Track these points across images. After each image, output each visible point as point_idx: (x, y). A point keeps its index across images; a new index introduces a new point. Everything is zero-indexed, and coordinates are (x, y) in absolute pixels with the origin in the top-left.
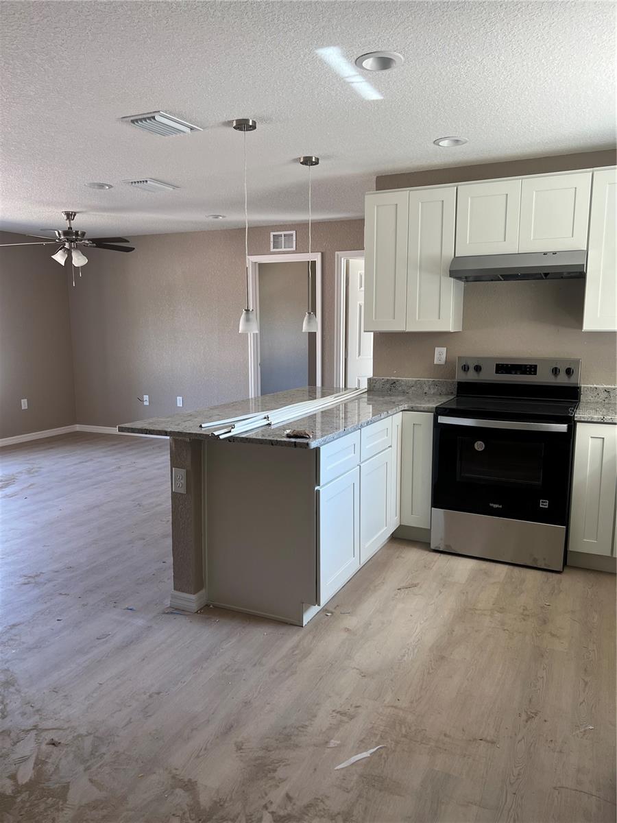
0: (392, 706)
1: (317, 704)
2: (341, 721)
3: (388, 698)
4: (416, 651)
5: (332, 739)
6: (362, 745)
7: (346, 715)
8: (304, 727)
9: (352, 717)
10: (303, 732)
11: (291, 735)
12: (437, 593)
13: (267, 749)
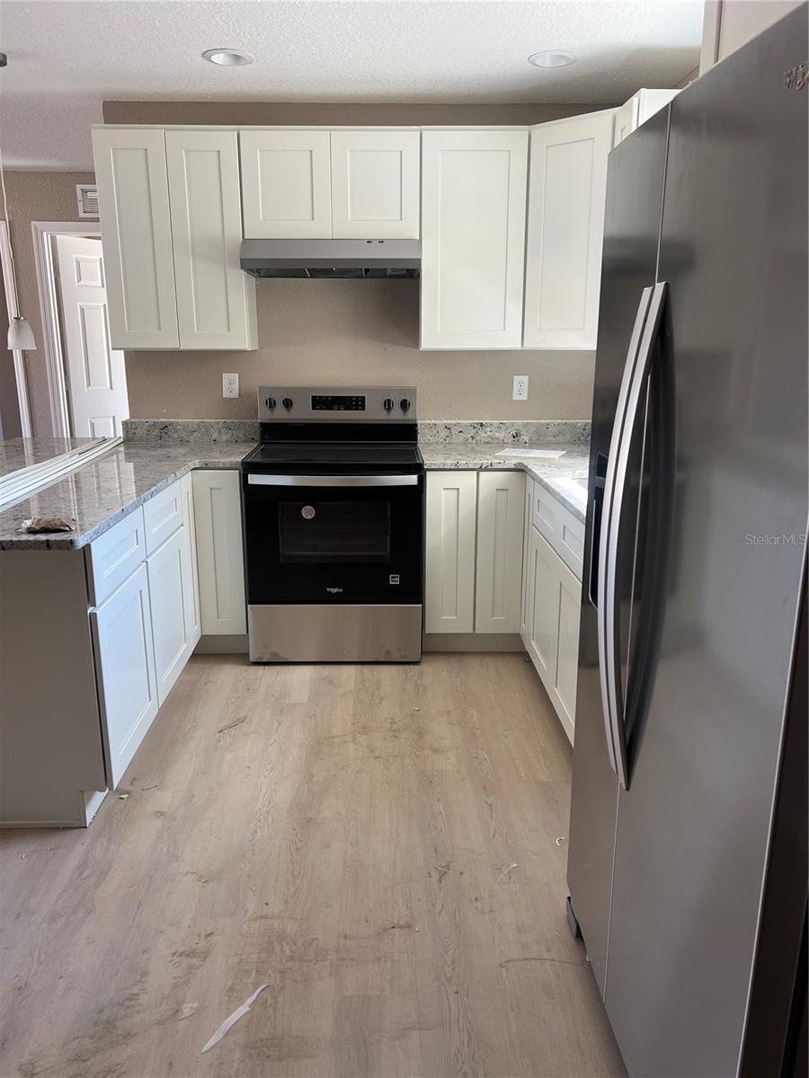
0: (261, 917)
1: (144, 952)
2: (191, 967)
3: (251, 906)
4: (270, 820)
5: (183, 1002)
6: (233, 995)
7: (193, 956)
8: (133, 997)
9: (205, 955)
10: (133, 1007)
11: (114, 1020)
12: (276, 724)
13: (79, 1058)
